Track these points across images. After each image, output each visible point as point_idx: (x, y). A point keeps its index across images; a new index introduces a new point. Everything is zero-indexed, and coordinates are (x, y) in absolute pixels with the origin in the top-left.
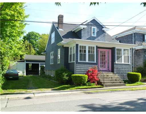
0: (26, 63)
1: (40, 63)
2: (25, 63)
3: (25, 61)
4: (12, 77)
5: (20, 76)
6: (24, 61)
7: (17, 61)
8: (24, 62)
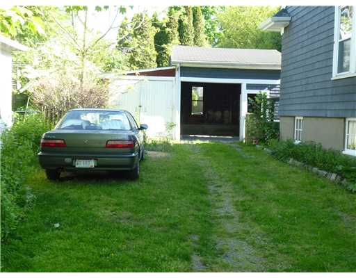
0: (183, 83)
1: (244, 82)
2: (179, 79)
3: (178, 73)
4: (91, 164)
5: (155, 147)
6: (171, 73)
7: (142, 74)
8: (174, 75)
